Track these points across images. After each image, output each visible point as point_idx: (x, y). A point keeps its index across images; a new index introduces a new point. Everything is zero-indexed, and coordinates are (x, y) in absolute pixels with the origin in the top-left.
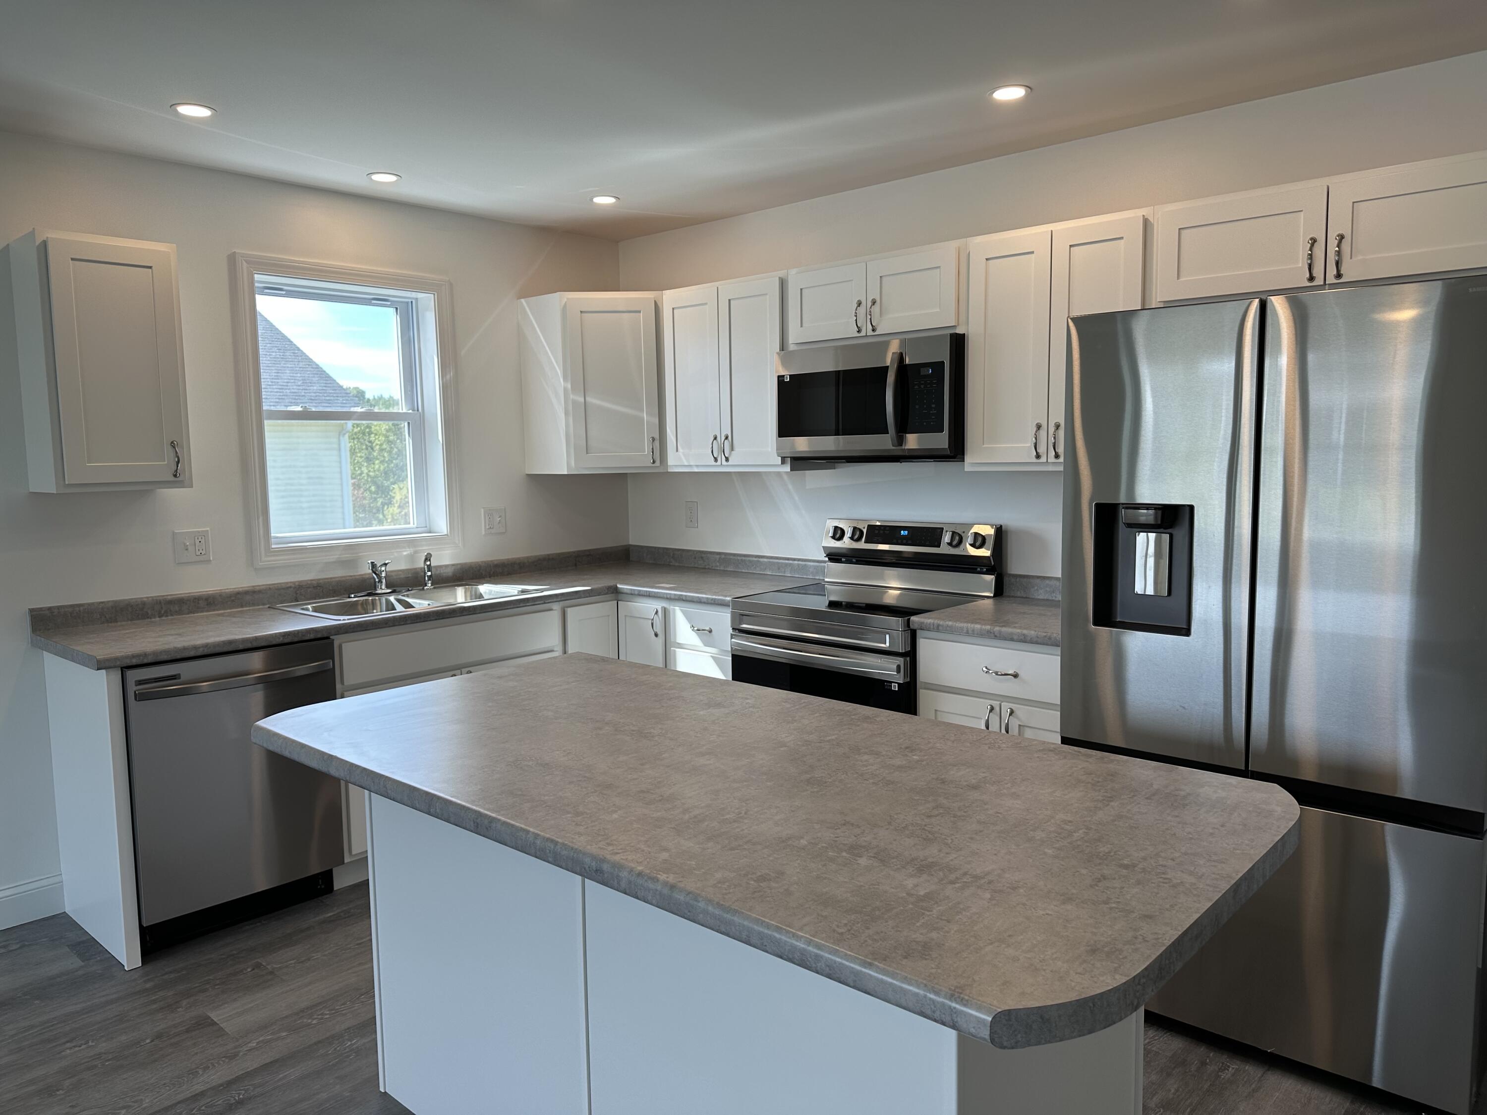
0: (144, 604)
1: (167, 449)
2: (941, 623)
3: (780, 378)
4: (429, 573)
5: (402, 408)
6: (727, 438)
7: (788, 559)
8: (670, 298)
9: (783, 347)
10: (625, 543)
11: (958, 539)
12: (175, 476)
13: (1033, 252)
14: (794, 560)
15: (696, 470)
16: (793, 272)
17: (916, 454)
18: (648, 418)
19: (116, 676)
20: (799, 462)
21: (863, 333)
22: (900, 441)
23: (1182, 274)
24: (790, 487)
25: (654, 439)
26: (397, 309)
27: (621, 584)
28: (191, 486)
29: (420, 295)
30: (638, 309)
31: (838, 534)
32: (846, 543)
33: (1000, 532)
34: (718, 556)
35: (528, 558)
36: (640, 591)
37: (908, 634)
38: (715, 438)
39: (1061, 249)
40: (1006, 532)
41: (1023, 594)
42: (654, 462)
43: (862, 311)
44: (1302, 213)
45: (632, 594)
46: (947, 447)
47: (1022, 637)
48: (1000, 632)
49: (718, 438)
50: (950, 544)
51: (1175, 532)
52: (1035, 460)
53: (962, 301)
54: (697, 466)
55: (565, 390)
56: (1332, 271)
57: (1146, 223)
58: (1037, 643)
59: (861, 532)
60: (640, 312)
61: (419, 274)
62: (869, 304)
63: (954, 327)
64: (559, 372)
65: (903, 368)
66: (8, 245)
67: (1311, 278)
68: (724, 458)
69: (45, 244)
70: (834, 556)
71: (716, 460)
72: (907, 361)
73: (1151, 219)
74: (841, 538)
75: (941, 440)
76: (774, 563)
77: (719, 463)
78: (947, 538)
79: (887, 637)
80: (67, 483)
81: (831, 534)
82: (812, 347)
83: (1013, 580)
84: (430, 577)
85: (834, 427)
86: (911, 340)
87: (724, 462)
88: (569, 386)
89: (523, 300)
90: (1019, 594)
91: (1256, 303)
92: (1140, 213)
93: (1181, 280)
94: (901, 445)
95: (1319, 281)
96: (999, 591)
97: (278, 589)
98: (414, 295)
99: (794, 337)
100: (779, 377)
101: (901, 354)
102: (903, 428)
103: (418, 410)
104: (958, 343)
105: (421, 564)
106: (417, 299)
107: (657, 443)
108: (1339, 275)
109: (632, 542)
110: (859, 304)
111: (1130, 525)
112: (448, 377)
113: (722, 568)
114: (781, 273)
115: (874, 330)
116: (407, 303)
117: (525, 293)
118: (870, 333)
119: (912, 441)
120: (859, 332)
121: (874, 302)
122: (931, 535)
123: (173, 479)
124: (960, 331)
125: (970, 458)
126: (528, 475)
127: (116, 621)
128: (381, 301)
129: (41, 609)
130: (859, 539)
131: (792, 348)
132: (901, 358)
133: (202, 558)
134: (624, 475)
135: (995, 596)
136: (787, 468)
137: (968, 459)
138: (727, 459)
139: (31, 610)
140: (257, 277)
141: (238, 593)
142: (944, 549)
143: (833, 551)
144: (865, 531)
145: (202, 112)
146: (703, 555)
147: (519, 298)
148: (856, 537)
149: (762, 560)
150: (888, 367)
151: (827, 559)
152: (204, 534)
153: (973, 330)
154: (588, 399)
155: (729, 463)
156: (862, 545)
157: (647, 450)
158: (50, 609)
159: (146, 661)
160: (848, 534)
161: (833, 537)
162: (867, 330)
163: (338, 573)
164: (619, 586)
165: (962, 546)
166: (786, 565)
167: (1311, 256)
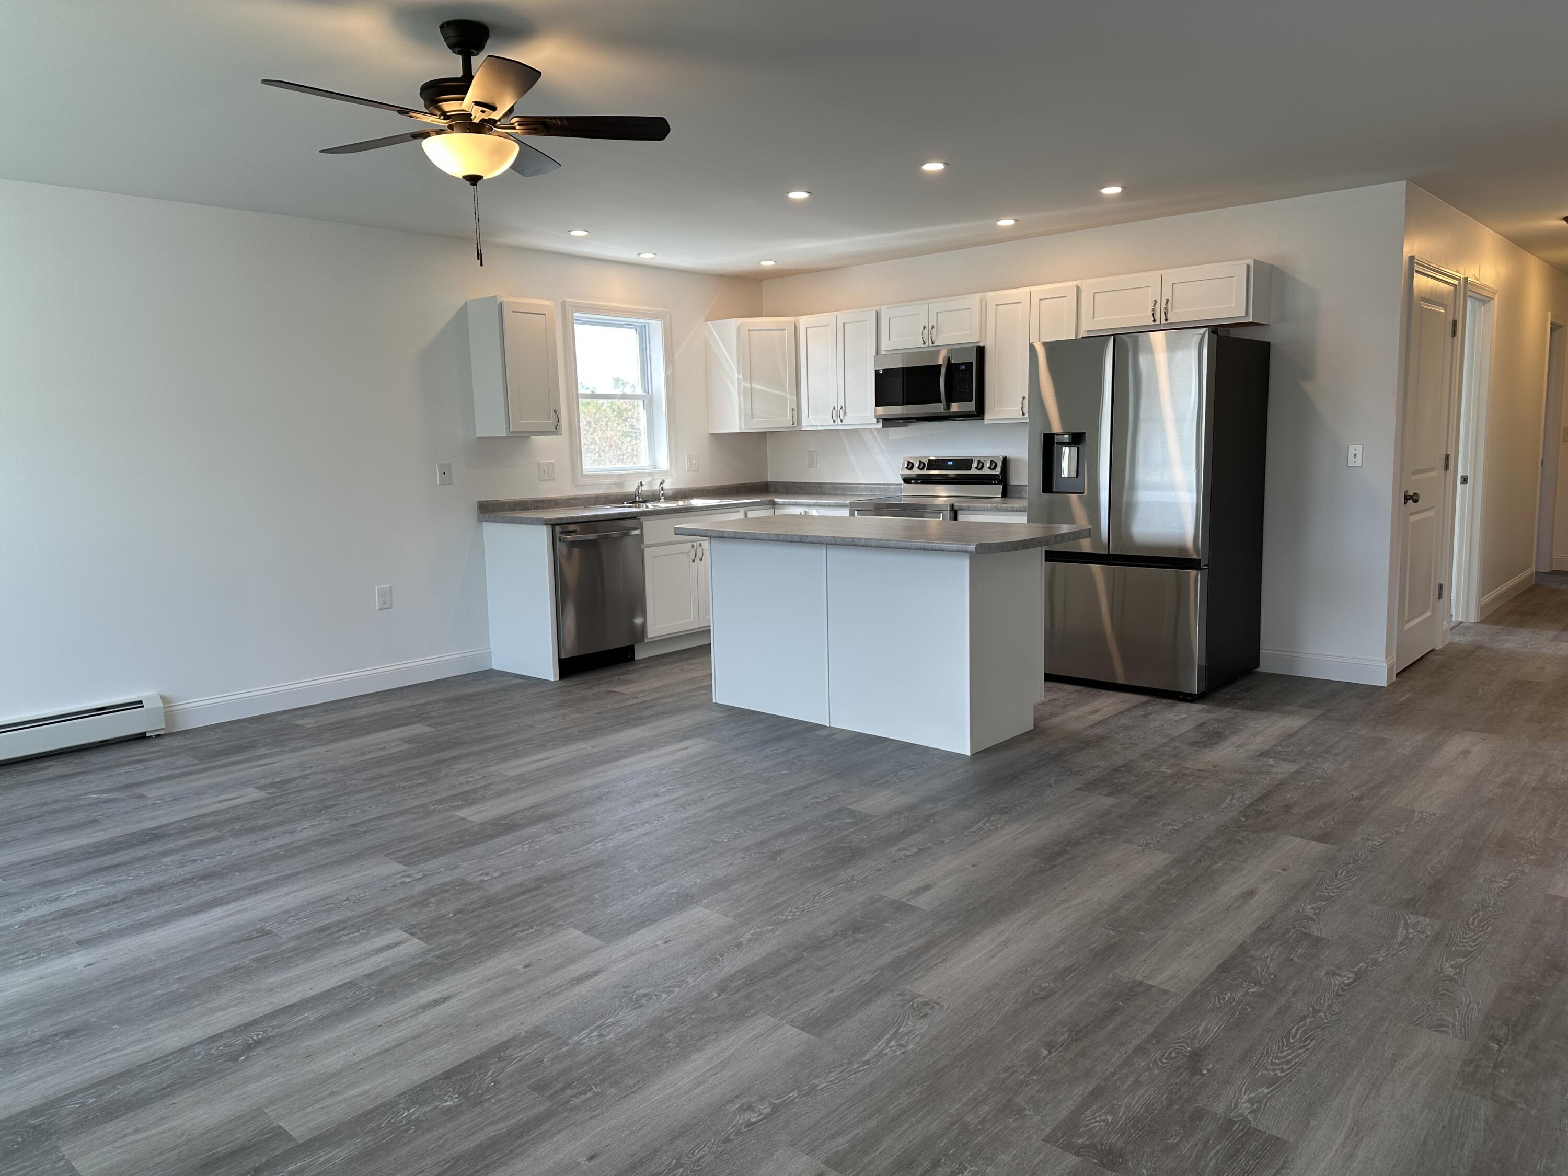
0: (527, 501)
1: (552, 413)
2: (970, 505)
3: (877, 372)
4: (662, 492)
5: (639, 391)
6: (841, 408)
7: (878, 484)
8: (803, 321)
9: (877, 353)
10: (765, 480)
11: (981, 466)
12: (556, 428)
13: (1020, 302)
14: (881, 484)
15: (820, 428)
16: (884, 308)
17: (957, 414)
18: (790, 397)
19: (550, 528)
20: (887, 421)
21: (926, 345)
22: (948, 407)
23: (1095, 316)
24: (879, 439)
25: (793, 410)
26: (636, 330)
27: (776, 498)
28: (561, 435)
29: (651, 322)
30: (784, 328)
31: (910, 466)
32: (916, 471)
33: (1005, 460)
34: (831, 485)
35: (711, 487)
36: (789, 502)
37: (953, 513)
38: (834, 408)
39: (1035, 300)
40: (1009, 460)
41: (1018, 496)
42: (793, 424)
43: (926, 332)
44: (1150, 288)
45: (784, 504)
46: (974, 410)
47: (1012, 509)
48: (1001, 507)
49: (836, 408)
50: (977, 468)
51: (1080, 446)
52: (1022, 416)
53: (982, 327)
54: (821, 426)
55: (739, 379)
56: (1163, 317)
57: (1078, 288)
58: (1019, 511)
59: (924, 464)
60: (785, 330)
61: (647, 308)
62: (930, 328)
63: (978, 342)
64: (735, 368)
65: (950, 366)
66: (466, 303)
67: (1154, 321)
68: (840, 420)
69: (501, 304)
70: (907, 480)
71: (834, 422)
72: (952, 362)
73: (1081, 287)
74: (911, 469)
75: (971, 406)
76: (868, 488)
77: (836, 423)
78: (975, 465)
79: (941, 514)
80: (511, 430)
81: (906, 466)
82: (892, 353)
83: (1013, 488)
84: (663, 495)
85: (901, 400)
86: (954, 350)
87: (840, 423)
88: (741, 377)
89: (709, 323)
90: (1015, 496)
91: (1112, 337)
92: (1074, 283)
93: (1095, 319)
94: (949, 409)
95: (1158, 322)
96: (1005, 494)
97: (588, 498)
98: (647, 321)
99: (884, 347)
100: (876, 370)
101: (949, 357)
102: (950, 400)
103: (648, 393)
104: (981, 351)
105: (656, 487)
106: (648, 324)
107: (795, 412)
108: (1166, 320)
109: (769, 479)
110: (924, 328)
111: (1058, 443)
112: (669, 372)
113: (833, 493)
114: (877, 308)
115: (933, 343)
116: (642, 326)
117: (711, 318)
118: (931, 345)
119: (955, 407)
120: (924, 344)
121: (933, 327)
122: (965, 463)
123: (555, 430)
124: (981, 345)
125: (987, 416)
126: (711, 434)
127: (515, 510)
128: (629, 325)
129: (482, 501)
130: (923, 469)
131: (883, 353)
132: (949, 360)
133: (551, 478)
134: (765, 433)
135: (1002, 497)
136: (880, 425)
137: (986, 417)
138: (842, 421)
139: (478, 502)
140: (575, 314)
141: (569, 499)
142: (974, 471)
143: (906, 476)
144: (926, 463)
145: (584, 233)
146: (821, 485)
147: (707, 321)
148: (921, 467)
149: (860, 486)
150: (941, 365)
151: (902, 482)
152: (552, 464)
153: (989, 344)
154: (753, 385)
155: (843, 423)
156: (925, 472)
157: (789, 417)
158: (487, 501)
159: (563, 522)
160: (917, 465)
161: (907, 468)
162: (929, 343)
163: (615, 491)
164: (775, 500)
165: (984, 469)
166: (876, 487)
167: (1153, 310)
